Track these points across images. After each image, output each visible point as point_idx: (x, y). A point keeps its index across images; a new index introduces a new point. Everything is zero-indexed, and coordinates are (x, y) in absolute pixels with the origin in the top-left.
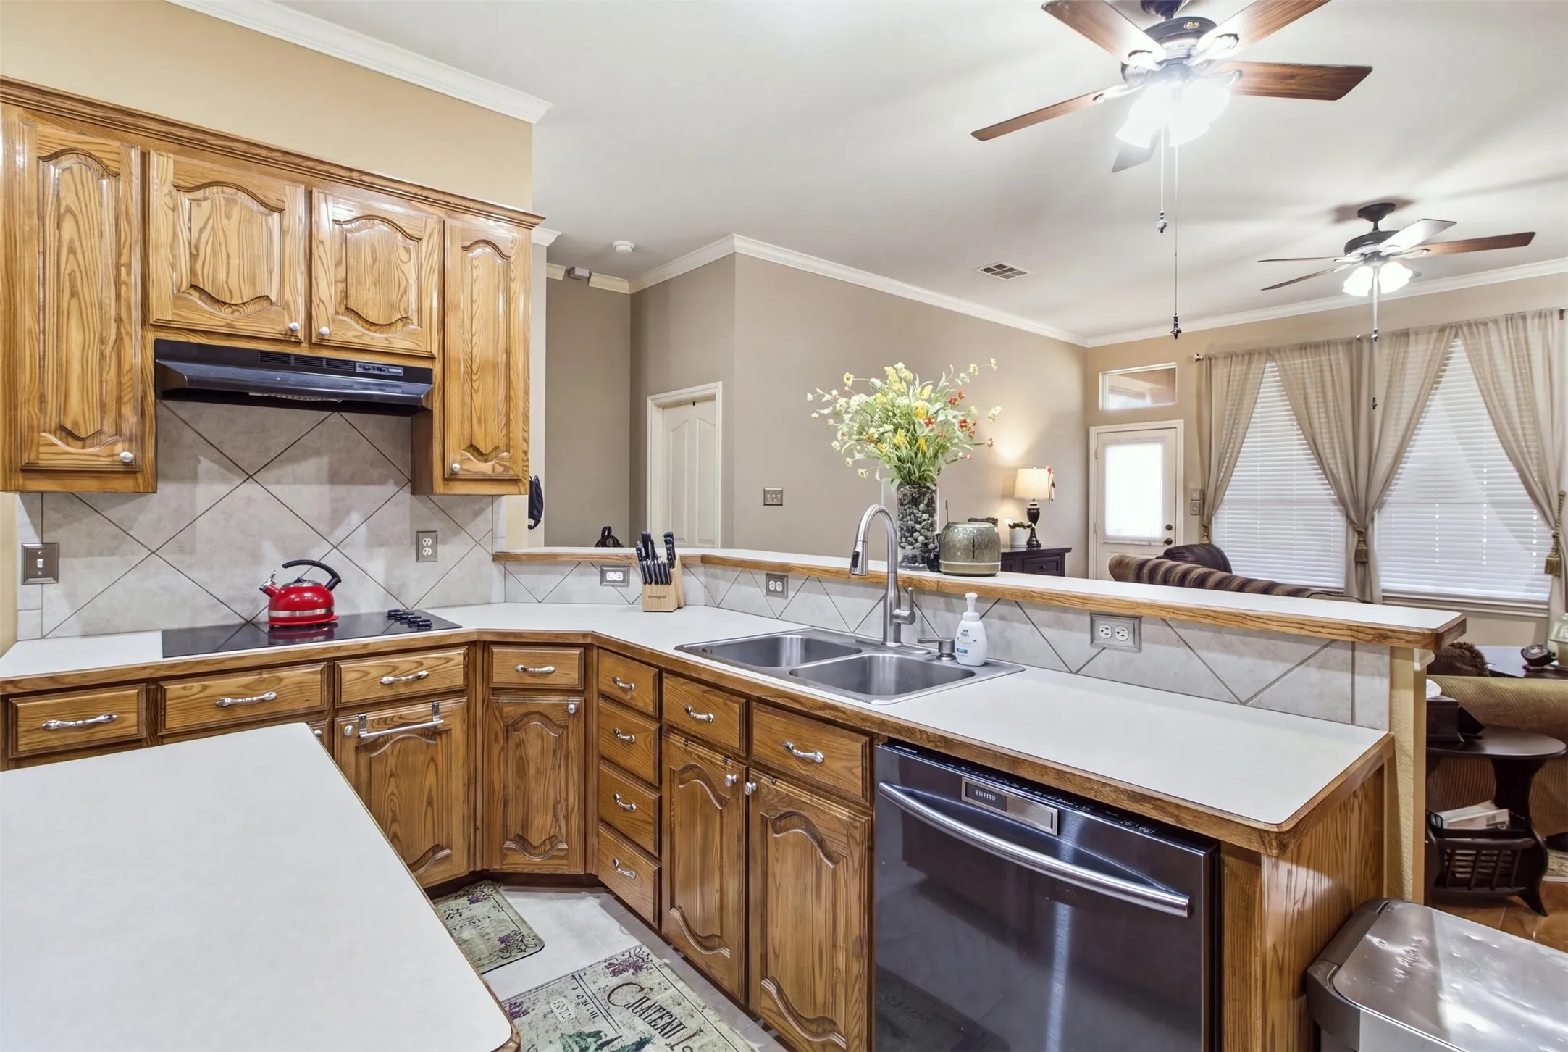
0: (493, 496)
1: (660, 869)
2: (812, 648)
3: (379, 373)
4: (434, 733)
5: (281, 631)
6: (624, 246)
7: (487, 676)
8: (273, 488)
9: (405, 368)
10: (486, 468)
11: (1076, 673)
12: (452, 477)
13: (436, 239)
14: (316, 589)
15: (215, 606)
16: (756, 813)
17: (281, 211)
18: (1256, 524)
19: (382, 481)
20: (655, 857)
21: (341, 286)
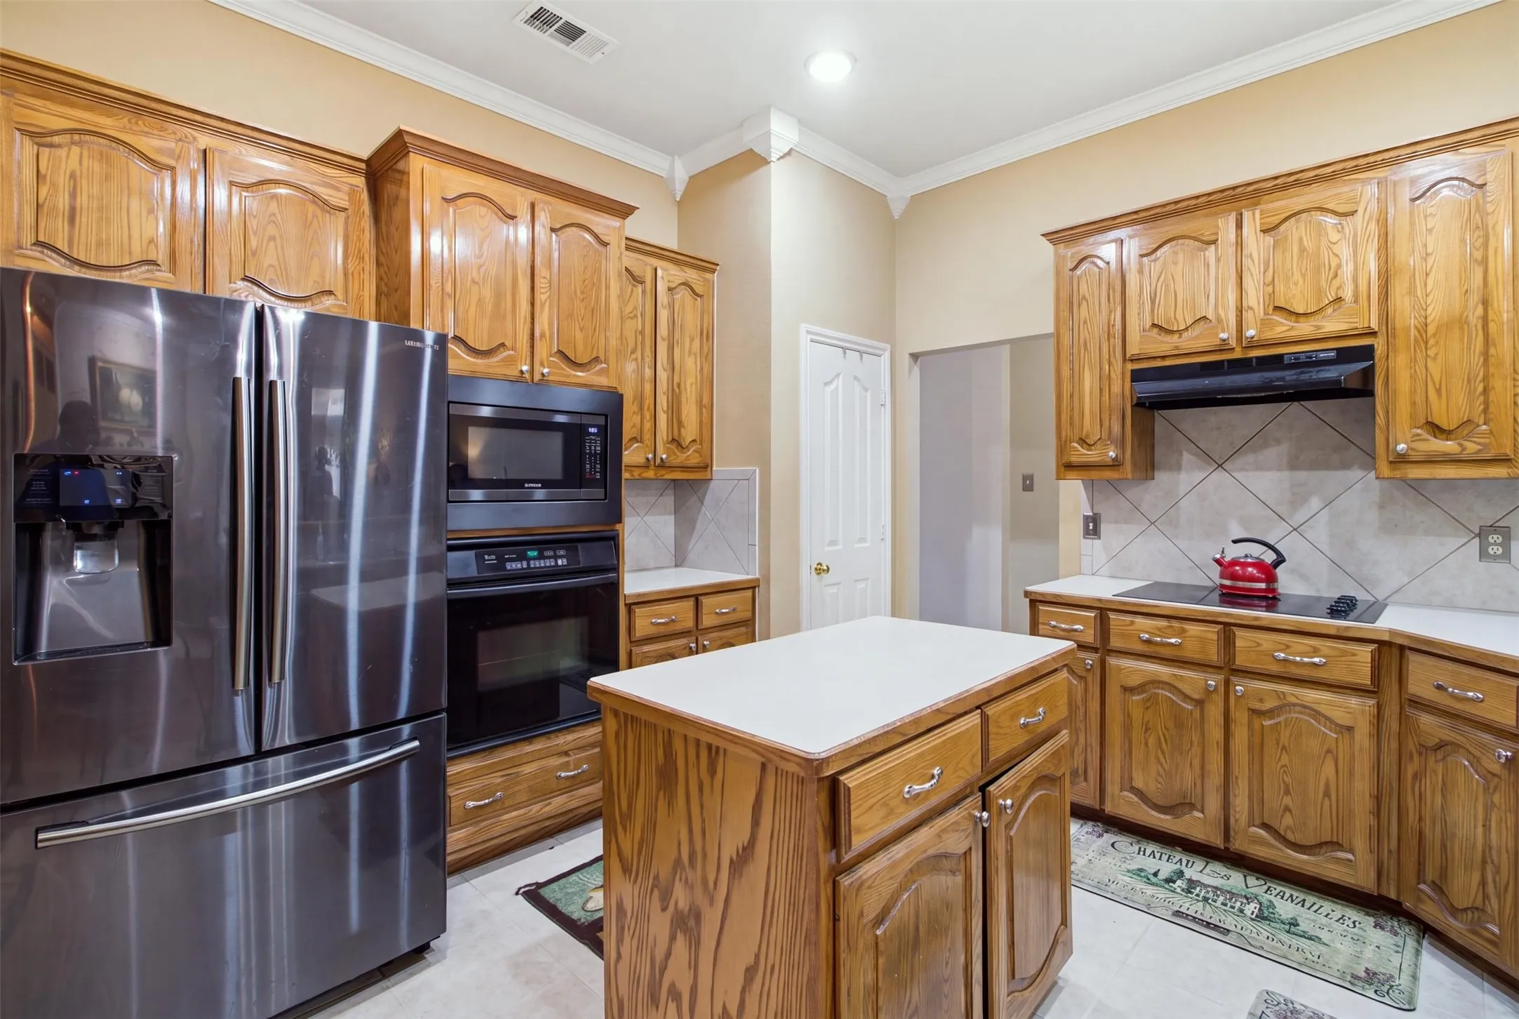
3: (1309, 361)
7: (1404, 685)
8: (1239, 476)
9: (1338, 350)
10: (1450, 447)
12: (1400, 460)
15: (1191, 568)
17: (1215, 242)
19: (1349, 465)
21: (1269, 289)
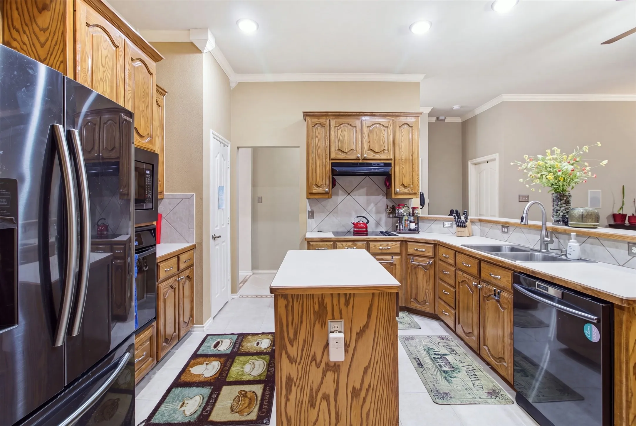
0: (409, 199)
1: (456, 313)
2: (513, 249)
3: (378, 165)
4: (392, 264)
5: (356, 233)
6: (456, 107)
7: (406, 249)
8: (354, 197)
9: (385, 163)
10: (406, 190)
11: (622, 266)
12: (396, 194)
13: (392, 127)
14: (364, 223)
15: (342, 227)
16: (483, 294)
17: (355, 127)
19: (379, 195)
20: (454, 309)
21: (369, 144)
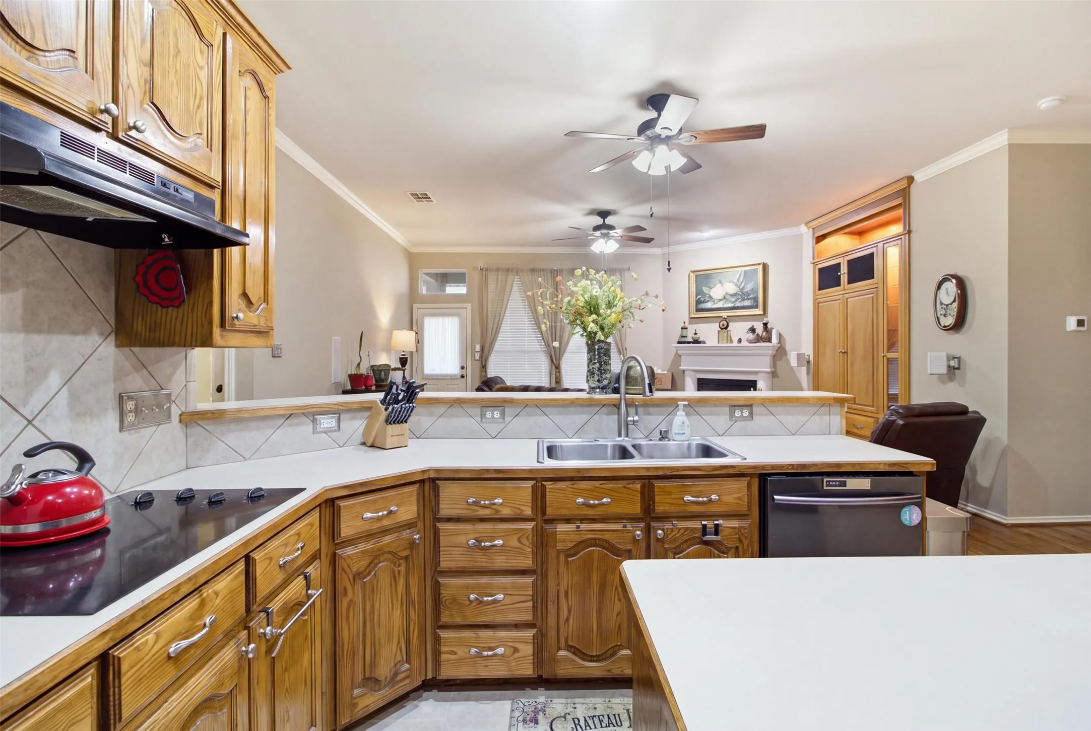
10: (254, 319)
11: (722, 435)
12: (231, 328)
18: (508, 364)
19: (82, 329)
21: (146, 72)
